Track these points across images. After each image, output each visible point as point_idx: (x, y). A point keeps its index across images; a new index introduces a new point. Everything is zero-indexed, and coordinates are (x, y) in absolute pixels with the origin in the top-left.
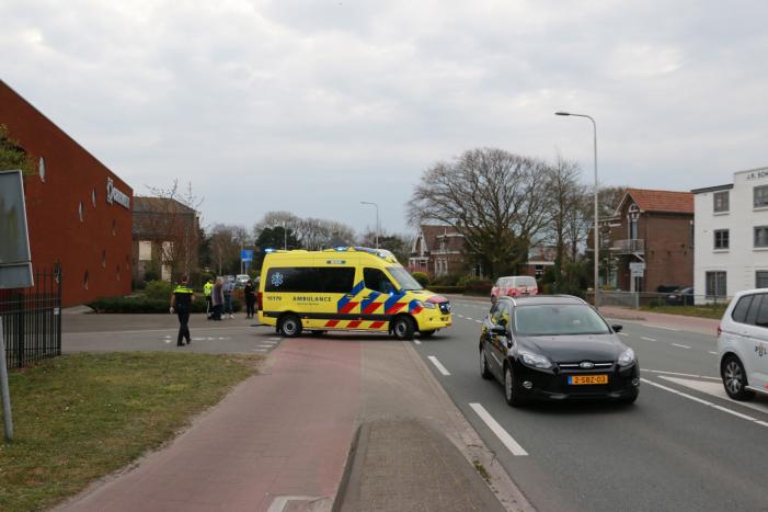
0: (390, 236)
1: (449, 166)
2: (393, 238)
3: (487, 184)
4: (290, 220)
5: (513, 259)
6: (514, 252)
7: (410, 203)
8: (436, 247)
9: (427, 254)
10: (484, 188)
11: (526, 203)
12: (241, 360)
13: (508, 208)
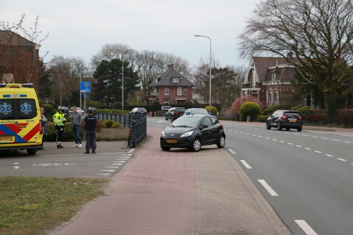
0: (223, 67)
2: (226, 70)
3: (319, 15)
4: (127, 52)
5: (345, 88)
6: (346, 82)
7: (242, 36)
8: (268, 78)
9: (259, 85)
10: (316, 19)
12: (87, 183)
13: (340, 39)
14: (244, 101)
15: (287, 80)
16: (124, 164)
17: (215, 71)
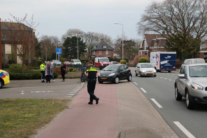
0: (129, 40)
1: (159, 4)
2: (130, 41)
3: (178, 12)
4: (80, 33)
5: (192, 50)
6: (192, 46)
7: (139, 23)
8: (152, 45)
9: (148, 48)
10: (177, 14)
11: (199, 21)
12: (60, 102)
13: (189, 24)
14: (140, 57)
15: (162, 46)
16: (79, 91)
17: (125, 42)
